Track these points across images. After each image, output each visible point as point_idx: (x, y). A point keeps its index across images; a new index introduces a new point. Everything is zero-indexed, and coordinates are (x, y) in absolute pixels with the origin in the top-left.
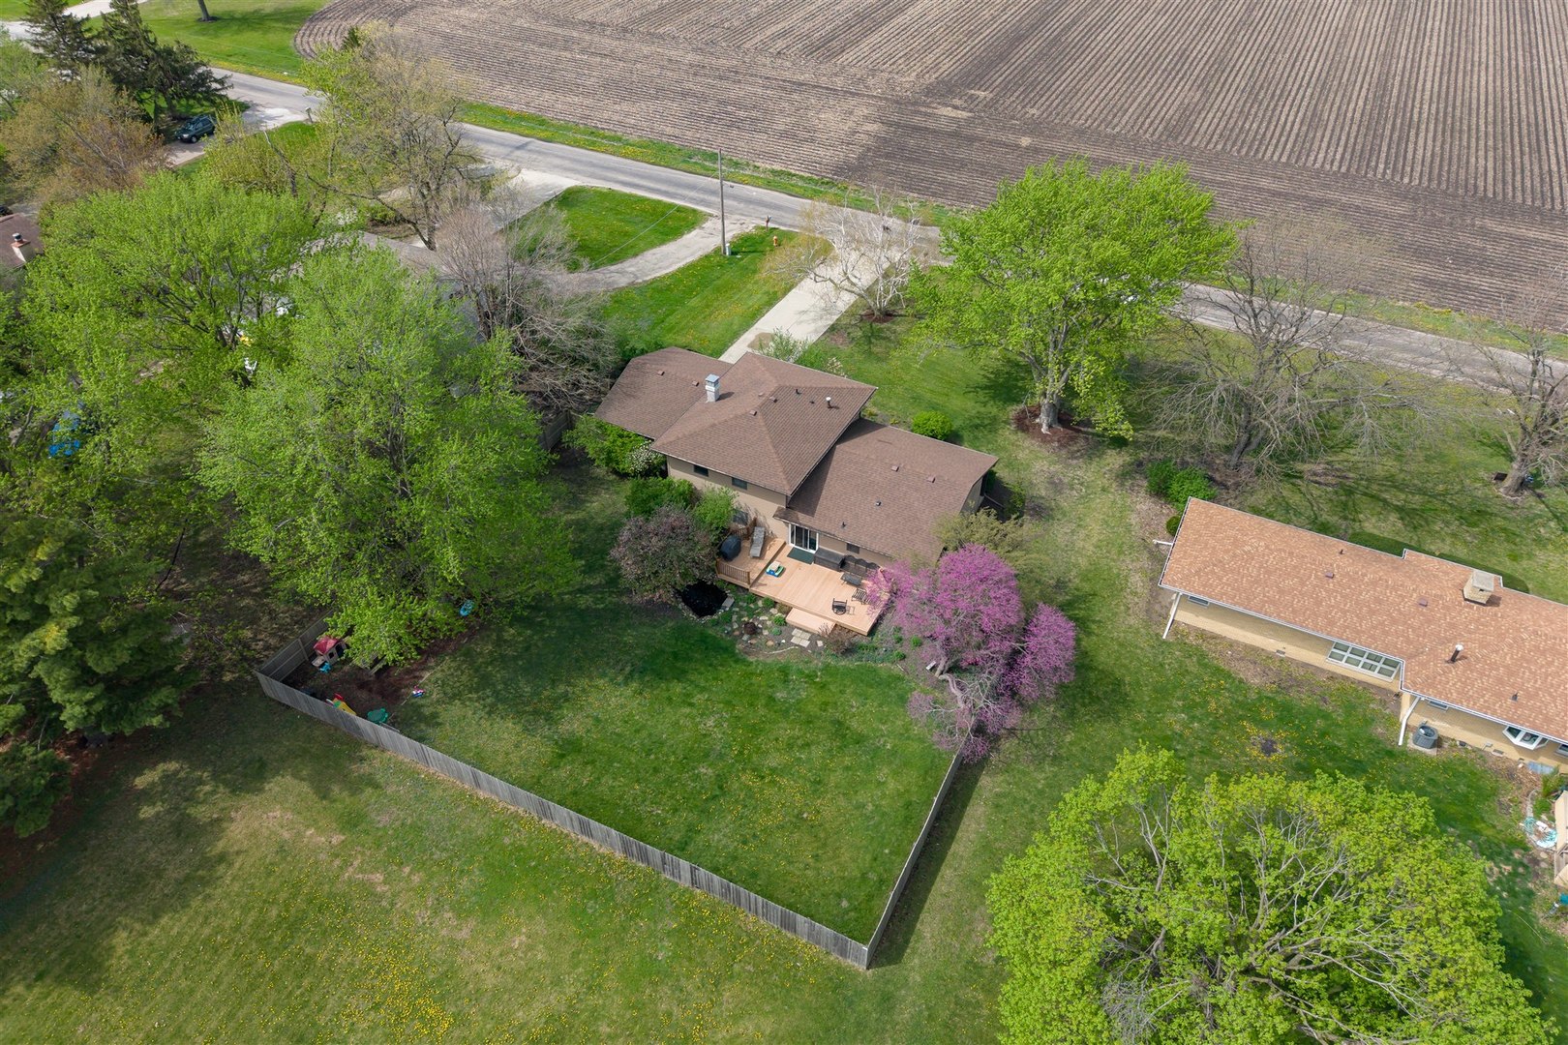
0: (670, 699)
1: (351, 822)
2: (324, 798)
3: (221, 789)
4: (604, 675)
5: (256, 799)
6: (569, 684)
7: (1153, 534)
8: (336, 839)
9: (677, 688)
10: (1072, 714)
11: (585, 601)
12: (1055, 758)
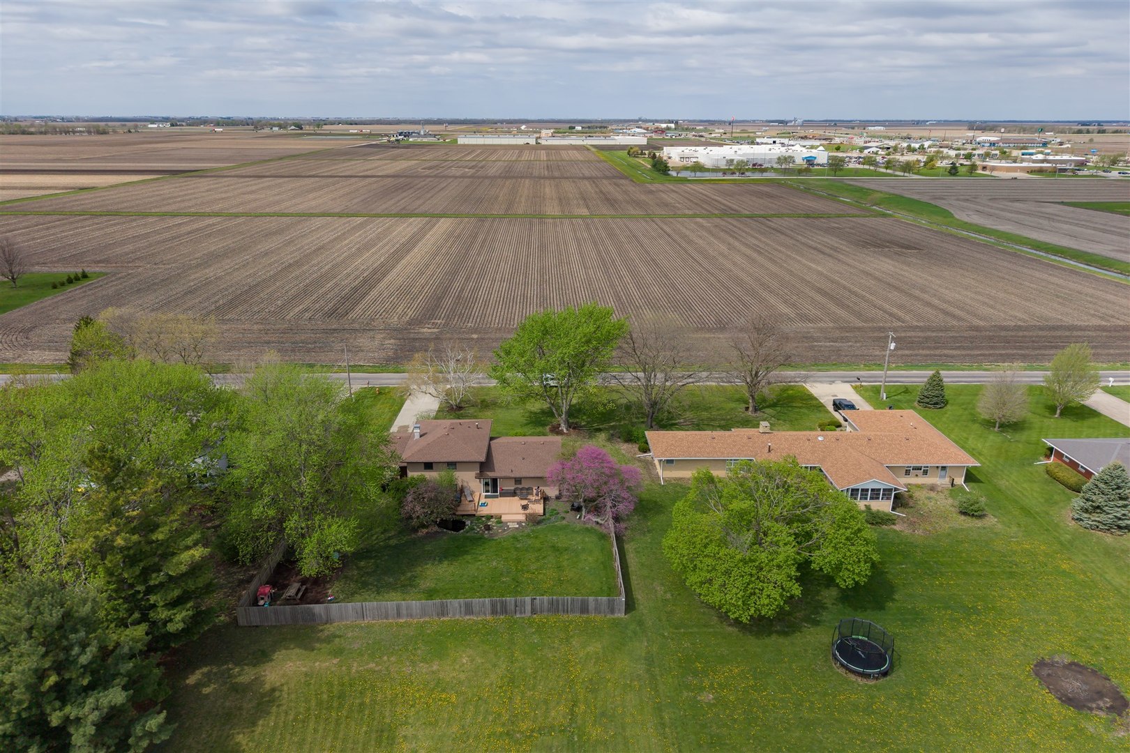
0: (468, 562)
1: (338, 652)
2: (313, 650)
3: (246, 667)
4: (427, 564)
5: (270, 664)
6: (411, 572)
7: (635, 454)
8: (335, 661)
9: (468, 557)
10: (645, 516)
11: (393, 542)
12: (648, 531)
